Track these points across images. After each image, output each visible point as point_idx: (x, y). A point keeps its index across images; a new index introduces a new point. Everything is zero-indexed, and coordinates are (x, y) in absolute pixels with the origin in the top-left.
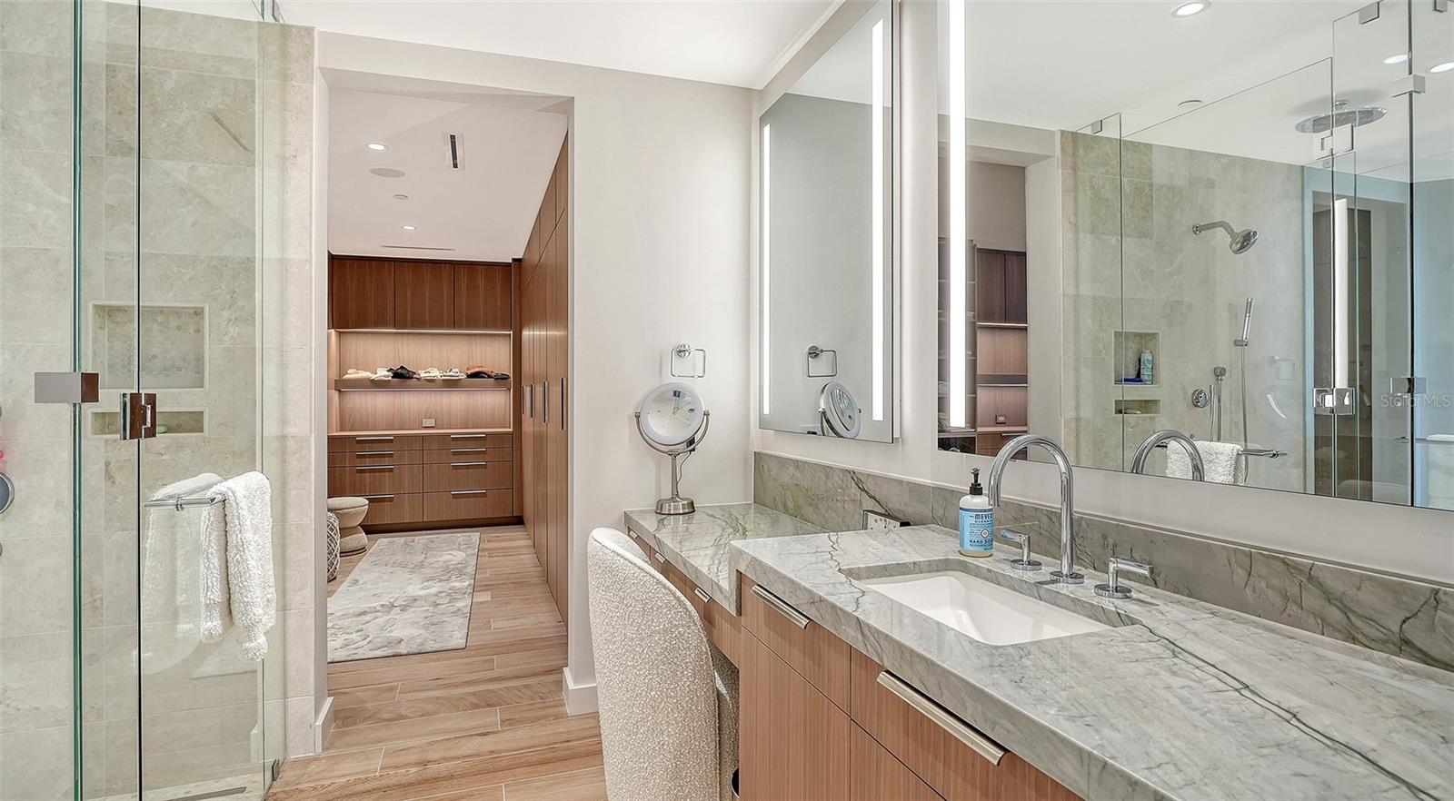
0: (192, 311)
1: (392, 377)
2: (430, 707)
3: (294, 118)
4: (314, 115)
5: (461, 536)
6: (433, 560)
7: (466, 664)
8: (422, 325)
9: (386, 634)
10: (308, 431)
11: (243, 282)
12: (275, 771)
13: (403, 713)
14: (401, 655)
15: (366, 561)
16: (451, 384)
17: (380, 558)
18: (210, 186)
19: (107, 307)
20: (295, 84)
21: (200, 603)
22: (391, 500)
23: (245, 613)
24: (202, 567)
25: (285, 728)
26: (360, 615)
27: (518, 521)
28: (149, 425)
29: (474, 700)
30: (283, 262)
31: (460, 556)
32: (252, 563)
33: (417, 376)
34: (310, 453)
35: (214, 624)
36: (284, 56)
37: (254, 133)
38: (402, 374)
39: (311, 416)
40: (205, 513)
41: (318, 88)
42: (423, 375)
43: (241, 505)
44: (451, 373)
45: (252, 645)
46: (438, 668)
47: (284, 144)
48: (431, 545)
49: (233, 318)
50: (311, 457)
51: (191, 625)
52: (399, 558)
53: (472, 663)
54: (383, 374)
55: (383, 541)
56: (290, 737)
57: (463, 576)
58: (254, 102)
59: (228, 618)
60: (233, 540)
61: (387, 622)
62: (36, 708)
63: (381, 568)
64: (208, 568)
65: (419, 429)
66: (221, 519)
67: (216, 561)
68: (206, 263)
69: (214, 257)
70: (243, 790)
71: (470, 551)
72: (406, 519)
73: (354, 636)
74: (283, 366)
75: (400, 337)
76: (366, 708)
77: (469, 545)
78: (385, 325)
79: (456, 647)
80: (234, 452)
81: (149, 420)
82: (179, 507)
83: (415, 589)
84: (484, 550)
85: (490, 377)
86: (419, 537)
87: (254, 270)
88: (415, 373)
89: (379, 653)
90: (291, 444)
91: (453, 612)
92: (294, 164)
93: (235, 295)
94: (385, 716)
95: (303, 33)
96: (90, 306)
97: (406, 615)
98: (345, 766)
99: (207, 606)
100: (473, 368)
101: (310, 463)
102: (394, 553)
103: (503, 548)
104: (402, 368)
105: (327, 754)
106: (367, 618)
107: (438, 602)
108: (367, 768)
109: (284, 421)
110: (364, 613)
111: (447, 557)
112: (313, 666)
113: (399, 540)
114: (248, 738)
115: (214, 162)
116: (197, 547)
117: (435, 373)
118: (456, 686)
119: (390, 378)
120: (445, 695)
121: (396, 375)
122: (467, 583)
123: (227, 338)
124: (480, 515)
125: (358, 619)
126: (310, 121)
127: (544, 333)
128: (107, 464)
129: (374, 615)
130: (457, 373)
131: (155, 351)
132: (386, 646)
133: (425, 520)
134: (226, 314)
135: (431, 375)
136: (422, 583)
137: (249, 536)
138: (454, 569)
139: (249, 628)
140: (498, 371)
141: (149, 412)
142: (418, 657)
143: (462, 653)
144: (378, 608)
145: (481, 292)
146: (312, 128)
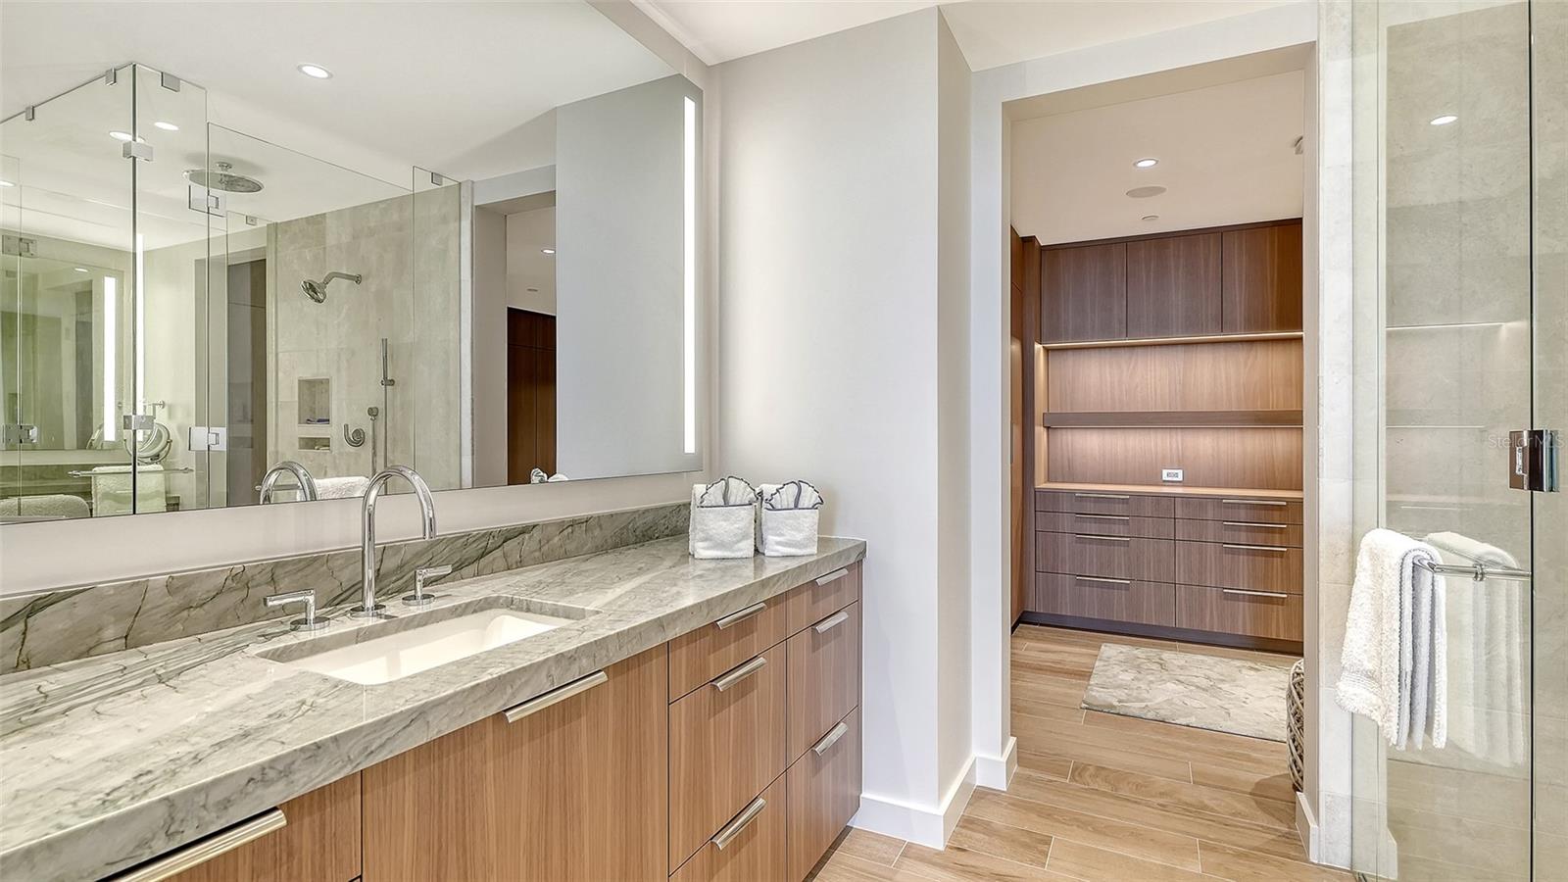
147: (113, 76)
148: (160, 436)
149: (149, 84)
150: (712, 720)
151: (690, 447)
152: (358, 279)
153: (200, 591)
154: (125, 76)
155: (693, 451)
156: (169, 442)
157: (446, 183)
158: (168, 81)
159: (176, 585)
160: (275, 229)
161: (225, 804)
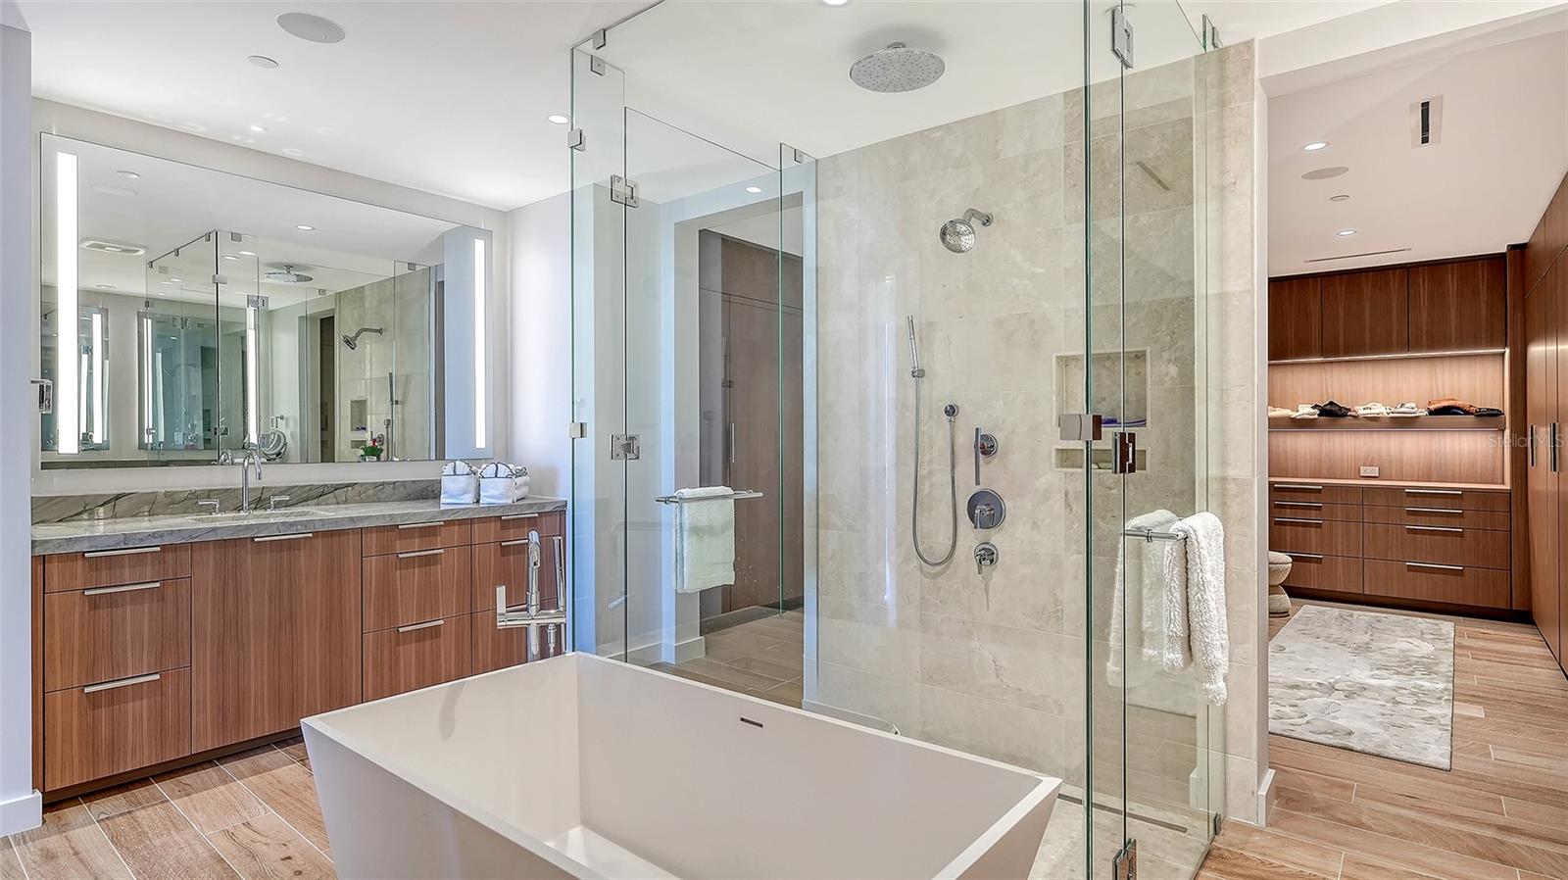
0: (1133, 355)
1: (1319, 415)
2: (1402, 828)
3: (1233, 142)
4: (1255, 132)
5: (1423, 622)
6: (1383, 645)
7: (1455, 792)
8: (1361, 350)
9: (1328, 718)
10: (1250, 474)
11: (1182, 323)
12: (1217, 825)
13: (1364, 821)
14: (1352, 750)
15: (1291, 628)
16: (1403, 423)
17: (1308, 627)
18: (1151, 233)
19: (1064, 357)
20: (1233, 106)
21: (1161, 632)
22: (1319, 561)
23: (1205, 653)
24: (1165, 599)
25: (1225, 783)
26: (1292, 687)
27: (1521, 615)
28: (1131, 462)
29: (1473, 844)
30: (1222, 297)
31: (1426, 648)
32: (1212, 604)
33: (1354, 414)
34: (1252, 497)
35: (1176, 656)
36: (1222, 81)
37: (1192, 170)
38: (1331, 411)
39: (1253, 460)
40: (1167, 548)
41: (1258, 106)
42: (1361, 411)
43: (1202, 544)
44: (1402, 410)
45: (1213, 687)
46: (1406, 782)
47: (1223, 173)
48: (1378, 625)
49: (1173, 358)
50: (1253, 502)
51: (1156, 652)
52: (1335, 632)
53: (1463, 794)
54: (1305, 411)
55: (1309, 609)
56: (1231, 796)
57: (1433, 676)
58: (1192, 139)
59: (1188, 654)
60: (1194, 578)
61: (1329, 705)
62: (1020, 689)
63: (1311, 639)
64: (1171, 601)
65: (1355, 479)
66: (1182, 555)
67: (1178, 595)
68: (1147, 308)
69: (1155, 301)
70: (1184, 830)
71: (1440, 645)
72: (1340, 587)
73: (1288, 709)
74: (1223, 405)
75: (1328, 367)
76: (1315, 798)
77: (1438, 637)
78: (1309, 354)
79: (1430, 764)
80: (1174, 490)
81: (1130, 457)
82: (1149, 538)
83: (1361, 674)
84: (1462, 647)
85: (1467, 413)
86: (1359, 613)
87: (1193, 309)
88: (1349, 410)
89: (1322, 739)
90: (1232, 487)
91: (1423, 719)
92: (1233, 191)
93: (1174, 337)
94: (1340, 816)
95: (1242, 49)
96: (1054, 357)
97: (1353, 704)
98: (1299, 853)
99: (1170, 637)
100: (1439, 401)
101: (1253, 509)
102: (1326, 625)
103: (1497, 652)
104: (1331, 403)
105: (1269, 830)
106: (1302, 693)
107: (1398, 699)
108: (1321, 866)
109: (1224, 463)
110: (1297, 687)
111: (1405, 646)
112: (1256, 729)
113: (1332, 611)
114: (1187, 781)
115: (1154, 209)
116: (1160, 578)
117: (1379, 409)
118: (1443, 816)
119: (1316, 416)
120: (1425, 821)
121: (1324, 412)
122: (1441, 686)
123: (1167, 379)
124: (1453, 598)
125: (1290, 691)
126: (1251, 141)
127: (1552, 348)
128: (1066, 494)
129: (1309, 692)
130: (1412, 408)
131: (1104, 393)
132: (1331, 734)
133: (1367, 593)
134: (1166, 355)
135: (1372, 411)
136: (1372, 671)
137: (1208, 576)
138: (1417, 663)
139: (1210, 669)
140: (1481, 404)
141: (1131, 449)
142: (1376, 759)
143: (1445, 775)
144: (1314, 685)
145: (1453, 301)
146: (1253, 150)
147: (208, 237)
148: (279, 440)
149: (224, 240)
150: (398, 572)
151: (481, 443)
152: (380, 331)
153: (178, 498)
154: (213, 236)
155: (483, 446)
156: (285, 444)
157: (418, 268)
158: (236, 237)
159: (167, 494)
160: (339, 296)
161: (141, 540)
